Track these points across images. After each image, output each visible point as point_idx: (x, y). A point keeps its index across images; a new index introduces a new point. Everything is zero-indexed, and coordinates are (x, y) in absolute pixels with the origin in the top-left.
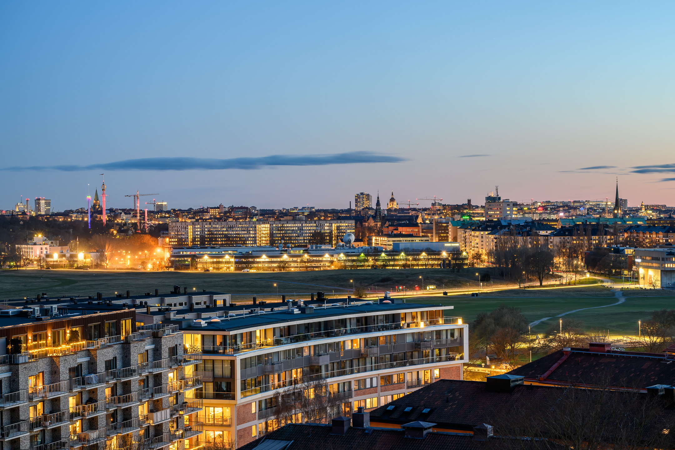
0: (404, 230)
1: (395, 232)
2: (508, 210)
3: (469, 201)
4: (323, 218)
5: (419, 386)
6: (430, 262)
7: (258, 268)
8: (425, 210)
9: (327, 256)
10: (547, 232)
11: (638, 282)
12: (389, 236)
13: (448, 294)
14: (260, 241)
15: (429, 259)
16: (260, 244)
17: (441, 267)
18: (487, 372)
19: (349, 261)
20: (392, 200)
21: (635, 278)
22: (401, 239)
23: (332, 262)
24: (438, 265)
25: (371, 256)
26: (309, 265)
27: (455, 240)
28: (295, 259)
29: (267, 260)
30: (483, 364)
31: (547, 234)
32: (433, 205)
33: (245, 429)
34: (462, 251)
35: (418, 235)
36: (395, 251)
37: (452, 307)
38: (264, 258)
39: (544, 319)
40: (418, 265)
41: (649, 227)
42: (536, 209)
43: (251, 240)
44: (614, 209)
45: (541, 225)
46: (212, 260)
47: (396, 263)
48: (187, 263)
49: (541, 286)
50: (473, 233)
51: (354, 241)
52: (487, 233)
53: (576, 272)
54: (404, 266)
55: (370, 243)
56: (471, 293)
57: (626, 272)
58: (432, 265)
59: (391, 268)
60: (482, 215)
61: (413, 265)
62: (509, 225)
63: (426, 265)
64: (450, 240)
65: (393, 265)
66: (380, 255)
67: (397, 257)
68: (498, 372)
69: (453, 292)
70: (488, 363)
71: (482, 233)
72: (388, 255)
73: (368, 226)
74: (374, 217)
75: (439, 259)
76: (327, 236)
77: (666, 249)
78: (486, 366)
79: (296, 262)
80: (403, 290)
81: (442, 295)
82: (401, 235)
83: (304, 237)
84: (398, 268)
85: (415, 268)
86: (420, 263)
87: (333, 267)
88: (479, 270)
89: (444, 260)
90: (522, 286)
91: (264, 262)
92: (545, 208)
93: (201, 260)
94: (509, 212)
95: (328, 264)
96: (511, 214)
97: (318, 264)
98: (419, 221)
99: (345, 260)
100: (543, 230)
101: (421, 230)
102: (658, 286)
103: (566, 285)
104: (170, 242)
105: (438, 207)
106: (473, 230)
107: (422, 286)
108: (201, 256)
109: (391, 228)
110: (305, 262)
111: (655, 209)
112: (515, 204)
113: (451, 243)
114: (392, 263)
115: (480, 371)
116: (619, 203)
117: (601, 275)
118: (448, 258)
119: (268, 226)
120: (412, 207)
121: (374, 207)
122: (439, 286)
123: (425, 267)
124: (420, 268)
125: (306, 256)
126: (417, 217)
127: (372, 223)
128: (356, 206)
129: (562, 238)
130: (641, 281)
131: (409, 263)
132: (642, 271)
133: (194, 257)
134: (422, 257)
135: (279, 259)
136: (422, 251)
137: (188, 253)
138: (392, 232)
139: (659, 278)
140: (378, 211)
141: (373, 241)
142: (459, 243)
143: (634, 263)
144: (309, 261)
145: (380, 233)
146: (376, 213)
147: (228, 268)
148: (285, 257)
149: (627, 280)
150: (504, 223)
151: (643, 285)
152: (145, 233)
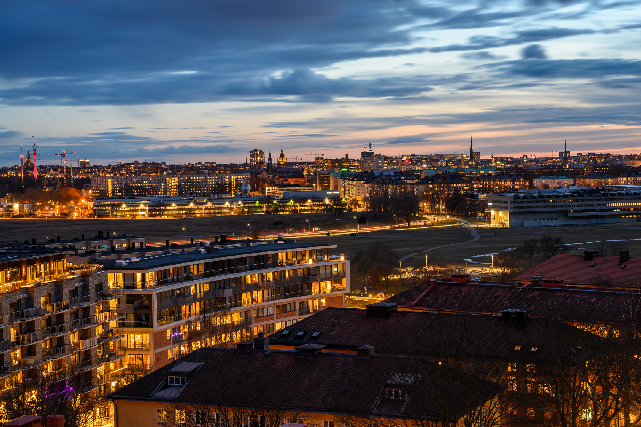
0: (292, 181)
1: (285, 183)
2: (380, 163)
3: (347, 155)
4: (223, 171)
5: (309, 314)
6: (315, 208)
7: (168, 215)
8: (310, 163)
9: (227, 204)
10: (413, 181)
11: (490, 222)
12: (279, 186)
13: (331, 235)
14: (170, 192)
15: (313, 205)
16: (170, 195)
17: (324, 212)
18: (365, 300)
19: (246, 207)
20: (282, 155)
21: (488, 219)
22: (290, 188)
23: (231, 209)
24: (321, 210)
25: (264, 203)
26: (212, 211)
27: (336, 189)
28: (200, 207)
29: (176, 208)
30: (362, 294)
31: (413, 183)
32: (317, 159)
33: (161, 353)
34: (342, 198)
35: (304, 185)
36: (285, 200)
37: (335, 246)
38: (174, 206)
39: (413, 255)
40: (305, 210)
41: (498, 175)
42: (404, 161)
43: (162, 191)
44: (469, 161)
45: (409, 174)
46: (129, 209)
47: (287, 209)
48: (107, 211)
49: (409, 226)
50: (351, 182)
51: (250, 191)
52: (362, 182)
53: (438, 213)
54: (293, 211)
55: (264, 192)
56: (350, 233)
57: (480, 214)
58: (317, 210)
59: (282, 213)
60: (358, 167)
61: (301, 210)
62: (381, 175)
63: (311, 210)
64: (331, 189)
65: (284, 211)
66: (272, 202)
67: (287, 204)
68: (374, 300)
69: (335, 233)
70: (366, 293)
71: (358, 182)
72: (279, 202)
73: (262, 178)
74: (267, 170)
75: (322, 205)
76: (227, 187)
77: (513, 195)
78: (364, 295)
79: (201, 209)
80: (292, 232)
81: (326, 235)
82: (289, 185)
83: (208, 187)
84: (288, 213)
85: (302, 213)
86: (307, 208)
87: (232, 213)
88: (356, 214)
89: (327, 206)
90: (393, 226)
91: (174, 210)
92: (411, 160)
93: (120, 209)
94: (380, 165)
95: (228, 211)
96: (383, 166)
97: (220, 211)
98: (305, 173)
99: (242, 207)
100: (410, 179)
101: (306, 181)
102: (507, 224)
103: (430, 225)
104: (93, 193)
105: (321, 161)
106: (351, 180)
107: (309, 228)
108: (119, 206)
109: (281, 179)
110: (209, 209)
111: (502, 160)
112: (386, 158)
113: (332, 191)
114: (282, 209)
115: (359, 299)
116: (473, 155)
117: (458, 216)
118: (330, 204)
119: (176, 178)
120: (298, 161)
121: (266, 161)
122: (323, 228)
123: (310, 212)
124: (306, 212)
125: (209, 204)
126: (303, 169)
127: (265, 175)
128: (251, 160)
129: (426, 186)
130: (493, 221)
131: (297, 208)
132: (493, 212)
133: (113, 206)
134: (308, 204)
135: (186, 207)
136: (308, 199)
137: (109, 203)
138: (282, 182)
139: (508, 219)
140: (270, 165)
141: (267, 190)
142: (339, 191)
143: (487, 206)
144: (212, 208)
145: (272, 184)
146: (268, 167)
147: (143, 215)
148: (192, 205)
149: (481, 221)
150: (377, 174)
151: (494, 224)
152: (71, 187)
